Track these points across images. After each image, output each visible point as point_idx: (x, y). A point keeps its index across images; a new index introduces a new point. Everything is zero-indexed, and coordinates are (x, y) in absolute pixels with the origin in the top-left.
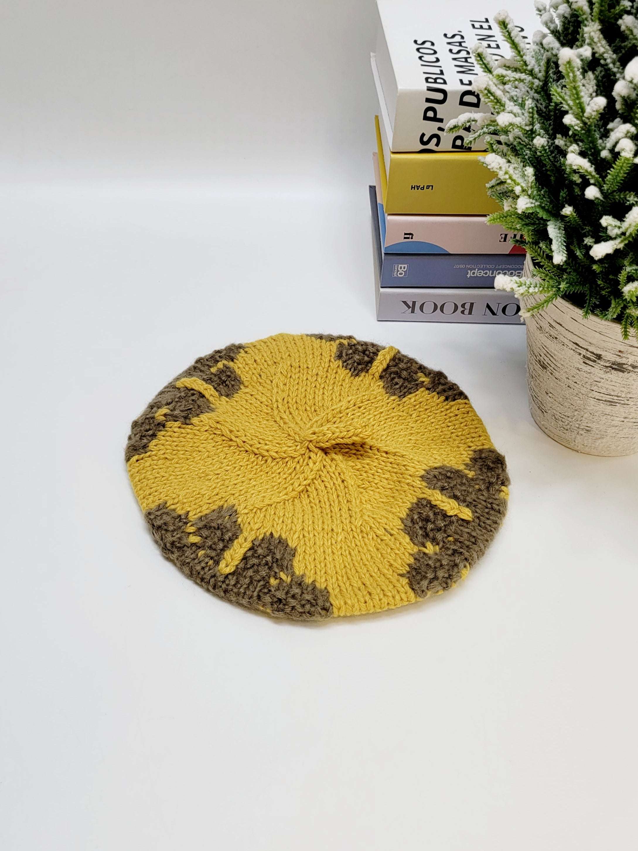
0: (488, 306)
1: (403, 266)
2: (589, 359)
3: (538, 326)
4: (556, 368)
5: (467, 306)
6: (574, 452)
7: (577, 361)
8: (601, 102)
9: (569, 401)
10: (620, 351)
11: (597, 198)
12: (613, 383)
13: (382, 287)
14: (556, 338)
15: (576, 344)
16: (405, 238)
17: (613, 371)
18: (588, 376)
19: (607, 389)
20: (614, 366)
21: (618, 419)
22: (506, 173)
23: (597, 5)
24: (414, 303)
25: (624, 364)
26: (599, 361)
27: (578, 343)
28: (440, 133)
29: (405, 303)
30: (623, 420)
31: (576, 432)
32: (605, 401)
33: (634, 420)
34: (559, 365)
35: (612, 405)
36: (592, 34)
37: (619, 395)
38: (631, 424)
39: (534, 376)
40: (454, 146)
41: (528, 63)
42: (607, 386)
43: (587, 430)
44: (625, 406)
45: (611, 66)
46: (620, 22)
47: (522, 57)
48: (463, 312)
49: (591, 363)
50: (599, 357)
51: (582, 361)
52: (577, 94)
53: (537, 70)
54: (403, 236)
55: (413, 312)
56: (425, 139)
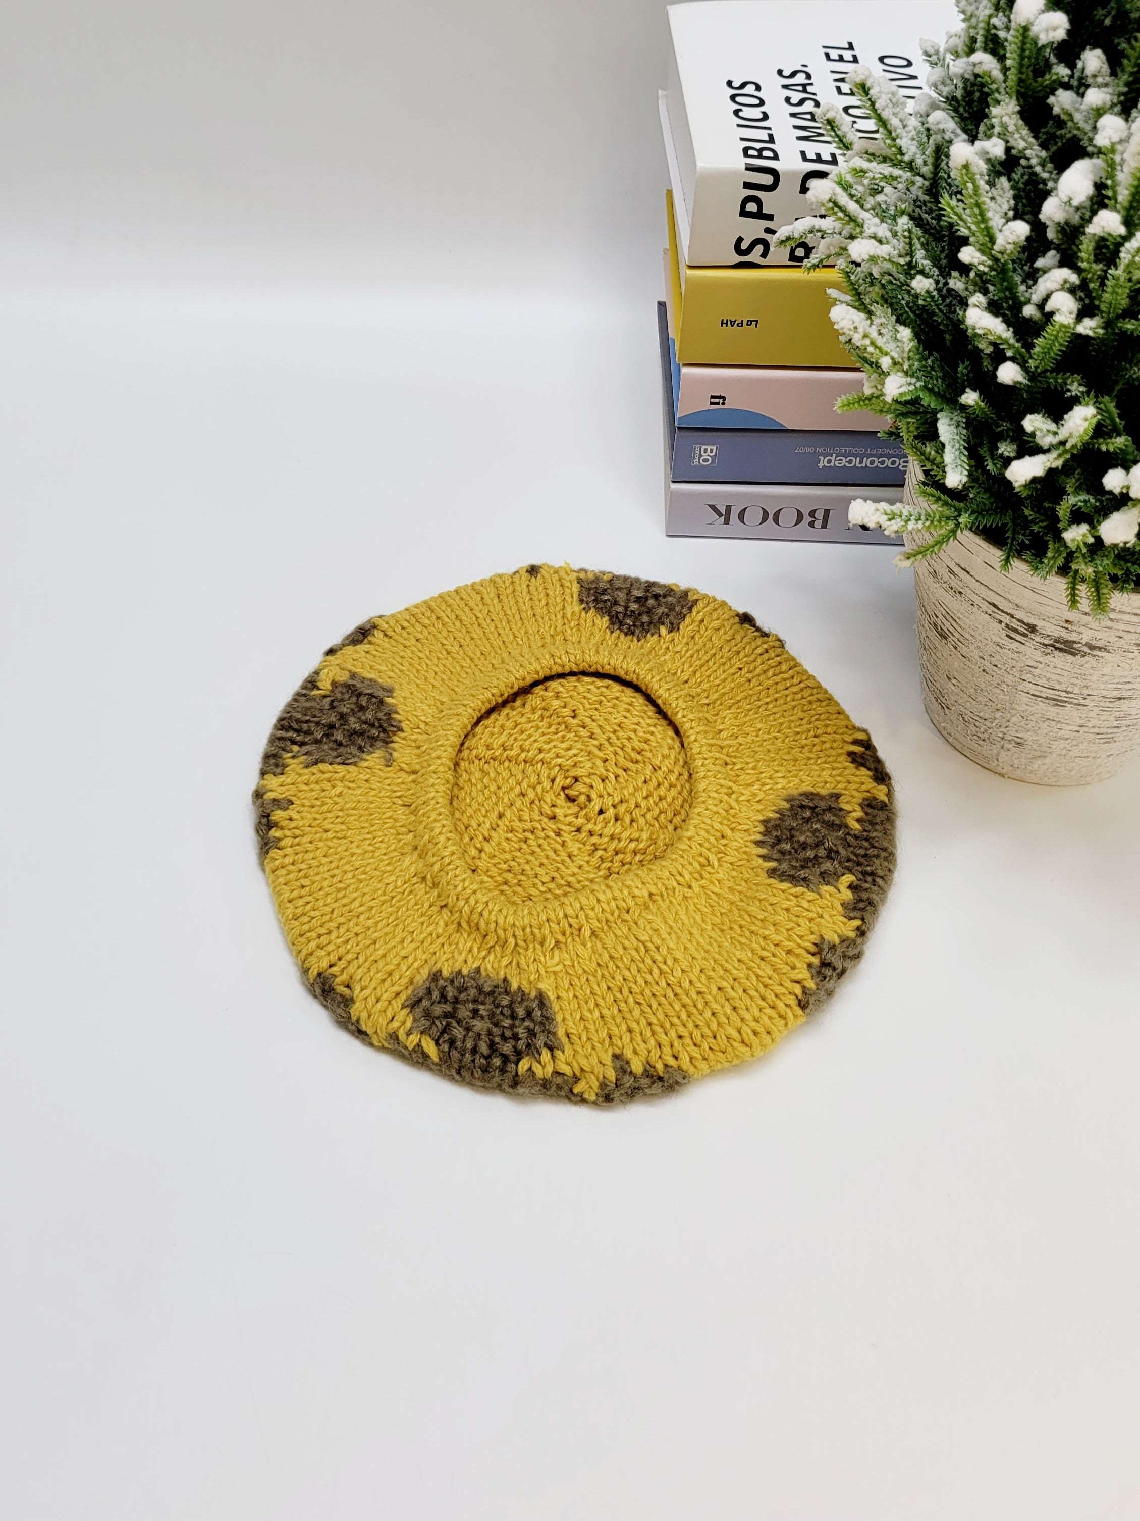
1: (709, 448)
2: (1016, 630)
3: (931, 570)
4: (962, 639)
5: (820, 515)
6: (998, 777)
7: (996, 632)
8: (1021, 229)
9: (986, 694)
10: (1067, 621)
12: (1059, 671)
13: (674, 482)
14: (960, 593)
15: (994, 605)
16: (711, 403)
17: (1057, 653)
18: (1015, 656)
19: (1048, 680)
20: (1058, 645)
21: (1070, 728)
22: (865, 336)
23: (1013, 70)
24: (728, 509)
25: (1075, 642)
26: (1033, 636)
27: (996, 603)
28: (767, 237)
29: (713, 507)
30: (1078, 729)
31: (999, 745)
32: (1047, 698)
33: (1096, 730)
34: (967, 635)
35: (1057, 705)
36: (1006, 119)
37: (1069, 689)
38: (1092, 736)
39: (928, 648)
40: (792, 257)
41: (904, 150)
42: (1048, 675)
43: (1018, 743)
44: (1080, 707)
45: (1038, 169)
46: (1051, 100)
47: (894, 140)
48: (812, 524)
49: (1019, 637)
50: (1032, 628)
51: (1003, 634)
52: (982, 214)
53: (919, 161)
54: (709, 400)
55: (727, 522)
56: (744, 246)
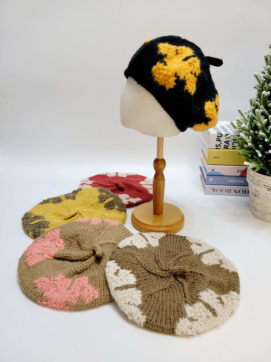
0: (235, 190)
1: (211, 178)
2: (269, 189)
5: (229, 190)
6: (267, 222)
7: (266, 190)
8: (266, 120)
9: (264, 204)
11: (268, 142)
13: (206, 185)
14: (259, 185)
15: (265, 185)
18: (269, 195)
22: (245, 137)
24: (215, 189)
28: (221, 144)
29: (212, 189)
31: (267, 215)
34: (260, 194)
39: (253, 200)
40: (224, 148)
43: (270, 214)
45: (267, 114)
46: (268, 105)
48: (228, 192)
49: (270, 190)
52: (260, 119)
53: (248, 120)
54: (212, 170)
55: (214, 192)
56: (217, 146)
